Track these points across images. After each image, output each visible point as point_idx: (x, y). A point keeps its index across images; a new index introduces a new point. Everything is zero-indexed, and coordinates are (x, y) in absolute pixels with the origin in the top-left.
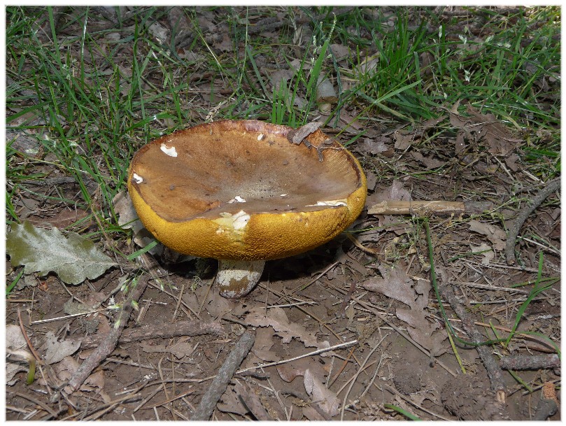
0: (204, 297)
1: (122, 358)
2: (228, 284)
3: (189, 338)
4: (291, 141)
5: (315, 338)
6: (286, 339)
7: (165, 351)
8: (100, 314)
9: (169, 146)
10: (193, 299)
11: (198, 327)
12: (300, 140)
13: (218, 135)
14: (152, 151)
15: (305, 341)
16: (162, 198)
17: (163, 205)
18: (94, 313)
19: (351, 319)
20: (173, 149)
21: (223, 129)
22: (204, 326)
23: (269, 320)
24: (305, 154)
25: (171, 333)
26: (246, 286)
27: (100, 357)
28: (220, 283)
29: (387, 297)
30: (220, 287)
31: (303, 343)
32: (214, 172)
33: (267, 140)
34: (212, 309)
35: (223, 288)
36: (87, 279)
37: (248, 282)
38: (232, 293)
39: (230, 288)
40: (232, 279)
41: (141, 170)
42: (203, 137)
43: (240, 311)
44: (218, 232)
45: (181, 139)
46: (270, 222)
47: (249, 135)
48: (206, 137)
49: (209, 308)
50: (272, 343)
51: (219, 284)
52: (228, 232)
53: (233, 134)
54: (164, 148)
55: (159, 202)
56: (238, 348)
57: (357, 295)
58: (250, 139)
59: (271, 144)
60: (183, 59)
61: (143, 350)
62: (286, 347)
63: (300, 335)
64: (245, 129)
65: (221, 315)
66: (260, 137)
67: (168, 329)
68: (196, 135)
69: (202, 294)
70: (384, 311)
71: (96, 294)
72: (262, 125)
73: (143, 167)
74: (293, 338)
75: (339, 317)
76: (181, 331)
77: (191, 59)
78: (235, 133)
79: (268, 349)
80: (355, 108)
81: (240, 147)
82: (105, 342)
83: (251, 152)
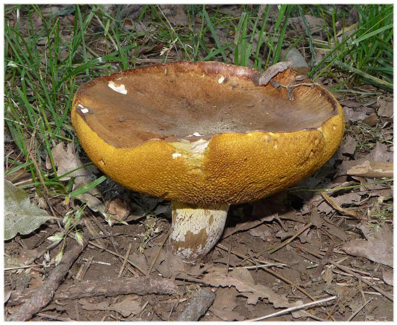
0: (154, 258)
1: (58, 312)
2: (183, 240)
3: (137, 297)
4: (256, 82)
5: (287, 299)
6: (252, 300)
7: (109, 308)
8: (32, 270)
9: (118, 84)
10: (142, 259)
11: (148, 284)
12: (267, 81)
13: (173, 76)
14: (99, 86)
15: (274, 302)
16: (110, 128)
17: (112, 135)
18: (25, 269)
19: (329, 283)
20: (123, 86)
21: (179, 70)
22: (154, 284)
23: (231, 279)
24: (273, 95)
25: (115, 289)
26: (204, 242)
27: (33, 308)
28: (174, 239)
29: (372, 262)
30: (174, 244)
31: (272, 304)
32: (168, 110)
33: (229, 83)
34: (164, 269)
35: (177, 245)
36: (18, 234)
37: (207, 237)
38: (188, 252)
39: (185, 245)
40: (188, 232)
41: (86, 101)
42: (156, 77)
43: (197, 271)
44: (175, 156)
45: (132, 78)
46: (234, 142)
47: (209, 78)
48: (159, 78)
49: (160, 268)
50: (234, 305)
51: (172, 240)
52: (185, 156)
53: (190, 76)
54: (111, 85)
55: (107, 131)
56: (195, 303)
57: (335, 260)
58: (210, 81)
59: (234, 87)
60: (130, 31)
61: (83, 307)
62: (251, 308)
63: (267, 296)
64: (204, 72)
65: (175, 274)
66: (221, 80)
67: (113, 285)
68: (148, 75)
69: (152, 254)
70: (368, 276)
71: (28, 251)
72: (223, 67)
73: (89, 99)
74: (260, 299)
75: (314, 280)
76: (127, 288)
77: (140, 31)
78: (192, 74)
79: (230, 310)
80: (331, 80)
81: (199, 89)
82: (40, 293)
83: (211, 94)
